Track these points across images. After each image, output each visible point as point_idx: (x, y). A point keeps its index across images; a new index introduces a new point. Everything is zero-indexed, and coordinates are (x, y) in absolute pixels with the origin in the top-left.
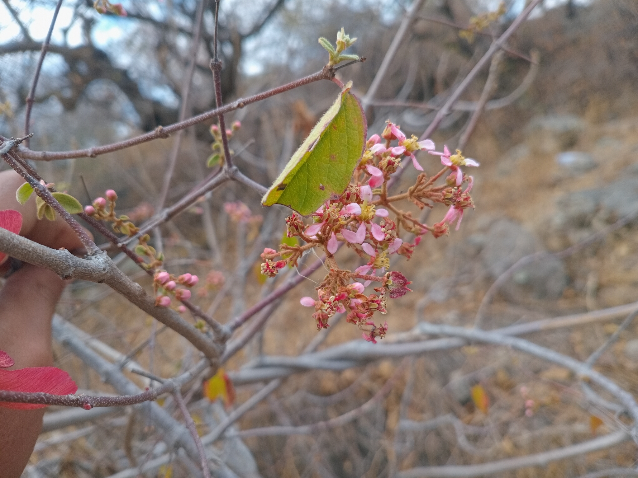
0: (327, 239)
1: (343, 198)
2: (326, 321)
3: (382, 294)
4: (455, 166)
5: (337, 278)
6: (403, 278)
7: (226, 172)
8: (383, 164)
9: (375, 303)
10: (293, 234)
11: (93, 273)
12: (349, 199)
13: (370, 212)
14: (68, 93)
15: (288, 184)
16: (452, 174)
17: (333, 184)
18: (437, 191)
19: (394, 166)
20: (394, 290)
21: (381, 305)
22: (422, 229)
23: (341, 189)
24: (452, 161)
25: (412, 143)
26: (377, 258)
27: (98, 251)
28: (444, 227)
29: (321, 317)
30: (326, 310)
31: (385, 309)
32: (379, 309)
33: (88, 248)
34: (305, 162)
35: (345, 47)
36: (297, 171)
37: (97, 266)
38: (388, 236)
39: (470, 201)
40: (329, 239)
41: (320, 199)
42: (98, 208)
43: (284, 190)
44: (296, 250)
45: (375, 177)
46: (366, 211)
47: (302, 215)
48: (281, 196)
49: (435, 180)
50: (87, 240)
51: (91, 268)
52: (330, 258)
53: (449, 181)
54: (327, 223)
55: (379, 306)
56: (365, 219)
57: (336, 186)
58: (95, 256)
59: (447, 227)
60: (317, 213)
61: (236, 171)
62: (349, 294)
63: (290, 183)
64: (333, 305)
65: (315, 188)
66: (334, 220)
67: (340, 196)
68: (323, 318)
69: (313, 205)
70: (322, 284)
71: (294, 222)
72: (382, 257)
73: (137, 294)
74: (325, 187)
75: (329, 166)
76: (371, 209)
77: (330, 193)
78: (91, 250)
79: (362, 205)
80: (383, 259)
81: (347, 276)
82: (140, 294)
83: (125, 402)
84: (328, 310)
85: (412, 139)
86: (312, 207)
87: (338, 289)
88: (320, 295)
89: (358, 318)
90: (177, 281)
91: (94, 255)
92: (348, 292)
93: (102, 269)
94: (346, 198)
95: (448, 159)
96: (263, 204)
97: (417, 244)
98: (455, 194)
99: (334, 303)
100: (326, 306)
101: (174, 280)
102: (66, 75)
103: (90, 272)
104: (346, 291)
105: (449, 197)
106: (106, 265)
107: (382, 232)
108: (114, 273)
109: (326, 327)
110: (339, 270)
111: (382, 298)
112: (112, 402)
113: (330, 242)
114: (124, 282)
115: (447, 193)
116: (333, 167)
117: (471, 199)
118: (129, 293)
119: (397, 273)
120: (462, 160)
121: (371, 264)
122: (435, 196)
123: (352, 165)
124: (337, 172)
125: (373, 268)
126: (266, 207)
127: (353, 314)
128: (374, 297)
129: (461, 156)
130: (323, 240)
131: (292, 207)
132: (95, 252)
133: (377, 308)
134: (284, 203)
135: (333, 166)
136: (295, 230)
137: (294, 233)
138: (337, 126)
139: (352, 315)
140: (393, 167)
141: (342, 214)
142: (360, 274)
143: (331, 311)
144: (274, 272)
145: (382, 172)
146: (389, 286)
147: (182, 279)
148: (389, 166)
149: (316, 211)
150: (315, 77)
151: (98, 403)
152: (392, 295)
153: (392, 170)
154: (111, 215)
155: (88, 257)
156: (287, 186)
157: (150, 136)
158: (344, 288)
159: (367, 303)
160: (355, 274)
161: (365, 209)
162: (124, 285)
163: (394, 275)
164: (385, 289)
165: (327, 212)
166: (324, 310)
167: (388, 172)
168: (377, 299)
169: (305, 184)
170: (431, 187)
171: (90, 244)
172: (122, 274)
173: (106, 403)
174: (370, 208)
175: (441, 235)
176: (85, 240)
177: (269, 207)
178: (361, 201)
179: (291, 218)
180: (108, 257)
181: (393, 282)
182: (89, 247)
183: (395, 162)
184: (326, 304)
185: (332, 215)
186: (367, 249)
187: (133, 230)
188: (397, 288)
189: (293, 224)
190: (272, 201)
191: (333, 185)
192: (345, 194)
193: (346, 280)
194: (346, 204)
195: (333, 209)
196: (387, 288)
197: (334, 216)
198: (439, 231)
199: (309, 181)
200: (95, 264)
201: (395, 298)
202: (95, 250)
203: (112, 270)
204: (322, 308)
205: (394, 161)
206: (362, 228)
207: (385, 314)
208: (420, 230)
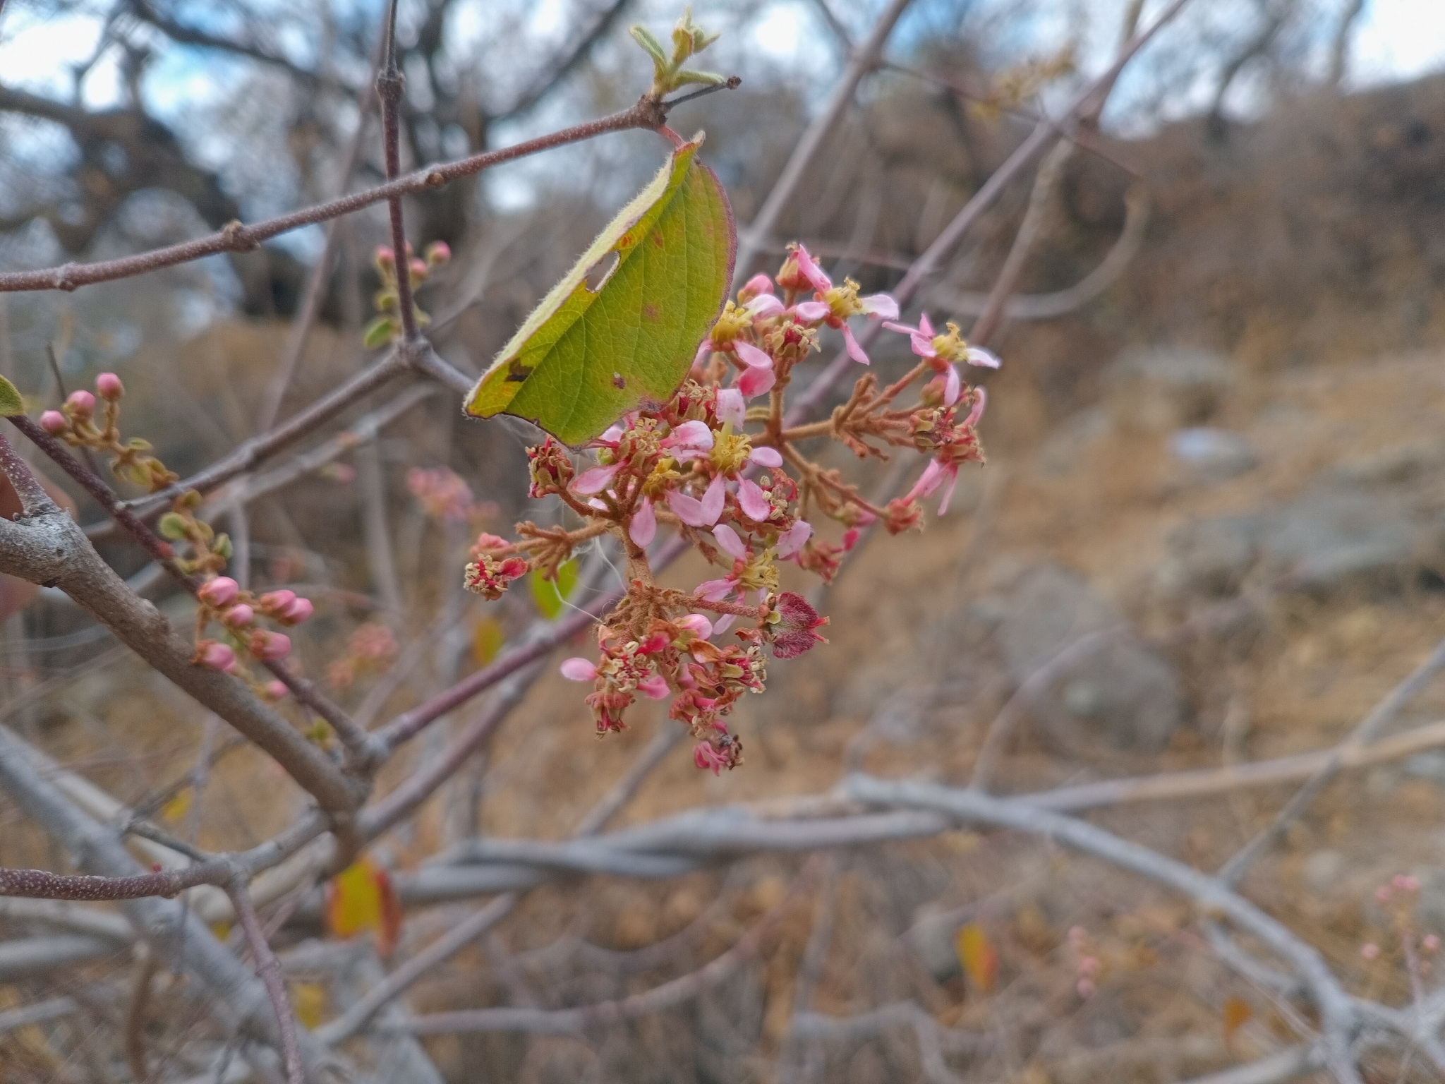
0: (631, 509)
1: (669, 410)
2: (620, 714)
3: (755, 645)
4: (945, 360)
5: (649, 605)
6: (806, 609)
7: (401, 351)
8: (773, 340)
9: (736, 666)
10: (544, 487)
11: (28, 558)
12: (685, 415)
13: (739, 451)
14: (75, 215)
15: (535, 367)
16: (936, 381)
17: (646, 374)
18: (900, 417)
19: (799, 345)
20: (785, 637)
21: (750, 672)
22: (861, 511)
23: (664, 389)
24: (938, 349)
25: (846, 297)
26: (750, 564)
27: (48, 506)
28: (912, 509)
29: (606, 704)
30: (615, 676)
31: (759, 682)
32: (746, 681)
33: (23, 497)
34: (580, 317)
35: (690, 47)
36: (560, 337)
37: (40, 539)
38: (778, 512)
39: (975, 444)
40: (635, 511)
41: (613, 408)
42: (73, 415)
43: (523, 383)
44: (556, 540)
45: (756, 370)
46: (728, 447)
47: (565, 445)
48: (516, 396)
49: (895, 393)
50: (23, 476)
51: (25, 543)
52: (636, 560)
53: (927, 395)
54: (628, 465)
55: (746, 673)
56: (723, 468)
57: (654, 381)
58: (39, 519)
59: (920, 510)
60: (603, 441)
61: (426, 349)
62: (672, 639)
63: (540, 366)
64: (632, 664)
65: (602, 381)
66: (647, 460)
67: (662, 406)
68: (611, 705)
69: (594, 421)
70: (611, 617)
71: (547, 459)
72: (761, 564)
73: (146, 626)
74: (626, 382)
75: (640, 331)
76: (741, 445)
77: (639, 397)
78: (30, 503)
79: (717, 433)
80: (765, 568)
81: (671, 599)
82: (154, 626)
83: (92, 891)
84: (619, 675)
85: (846, 288)
86: (591, 425)
87: (648, 628)
88: (603, 639)
89: (697, 709)
90: (258, 607)
91: (37, 514)
92: (673, 633)
93: (54, 551)
94: (677, 412)
95: (927, 343)
96: (467, 410)
97: (849, 546)
98: (939, 423)
99: (637, 658)
100: (616, 665)
101: (248, 603)
102: (72, 172)
103: (22, 554)
104: (666, 630)
105: (927, 429)
106: (65, 541)
107: (764, 500)
108: (86, 565)
109: (617, 730)
110: (655, 587)
111: (755, 653)
112: (54, 887)
113: (637, 518)
114: (112, 593)
115: (922, 421)
116: (650, 335)
117: (977, 441)
118: (122, 621)
119: (792, 595)
120: (960, 347)
121: (735, 579)
122: (894, 428)
123: (695, 333)
124: (658, 346)
125: (738, 589)
126: (477, 418)
127: (686, 698)
128: (735, 652)
129: (959, 338)
130: (620, 514)
131: (542, 425)
132: (42, 508)
133: (742, 678)
134: (523, 414)
135: (648, 332)
136: (551, 479)
137: (548, 486)
138: (663, 239)
139: (683, 700)
140: (798, 348)
141: (668, 445)
142: (704, 598)
143: (625, 677)
144: (496, 587)
145: (772, 358)
146: (772, 628)
147: (270, 603)
148: (789, 344)
149: (601, 435)
150: (618, 119)
151: (12, 885)
152: (780, 650)
153: (795, 353)
154: (108, 438)
155: (22, 518)
156: (531, 373)
157: (210, 243)
158: (660, 623)
159: (717, 665)
160: (694, 598)
161: (726, 443)
162: (113, 599)
163: (786, 599)
164: (763, 634)
165: (629, 438)
166: (611, 675)
167: (784, 358)
168: (741, 655)
169: (578, 371)
170: (886, 409)
171: (30, 487)
172: (107, 571)
173: (36, 886)
174: (737, 442)
175: (905, 529)
176: (17, 477)
177: (484, 419)
178: (718, 423)
179: (541, 448)
180: (73, 522)
181: (782, 617)
182: (26, 495)
183: (803, 334)
184: (615, 661)
185: (640, 447)
186: (727, 540)
187: (159, 476)
188: (792, 632)
189: (545, 463)
190: (494, 406)
191: (646, 377)
192: (676, 400)
193: (670, 607)
194: (677, 424)
195: (644, 431)
196: (767, 632)
197: (646, 449)
198: (901, 517)
199: (587, 363)
200: (36, 536)
201: (786, 657)
202: (41, 503)
203: (80, 556)
204: (605, 671)
205: (800, 332)
206: (717, 488)
207: (761, 692)
208: (858, 515)
